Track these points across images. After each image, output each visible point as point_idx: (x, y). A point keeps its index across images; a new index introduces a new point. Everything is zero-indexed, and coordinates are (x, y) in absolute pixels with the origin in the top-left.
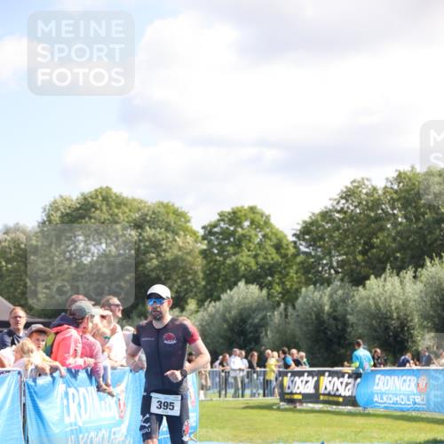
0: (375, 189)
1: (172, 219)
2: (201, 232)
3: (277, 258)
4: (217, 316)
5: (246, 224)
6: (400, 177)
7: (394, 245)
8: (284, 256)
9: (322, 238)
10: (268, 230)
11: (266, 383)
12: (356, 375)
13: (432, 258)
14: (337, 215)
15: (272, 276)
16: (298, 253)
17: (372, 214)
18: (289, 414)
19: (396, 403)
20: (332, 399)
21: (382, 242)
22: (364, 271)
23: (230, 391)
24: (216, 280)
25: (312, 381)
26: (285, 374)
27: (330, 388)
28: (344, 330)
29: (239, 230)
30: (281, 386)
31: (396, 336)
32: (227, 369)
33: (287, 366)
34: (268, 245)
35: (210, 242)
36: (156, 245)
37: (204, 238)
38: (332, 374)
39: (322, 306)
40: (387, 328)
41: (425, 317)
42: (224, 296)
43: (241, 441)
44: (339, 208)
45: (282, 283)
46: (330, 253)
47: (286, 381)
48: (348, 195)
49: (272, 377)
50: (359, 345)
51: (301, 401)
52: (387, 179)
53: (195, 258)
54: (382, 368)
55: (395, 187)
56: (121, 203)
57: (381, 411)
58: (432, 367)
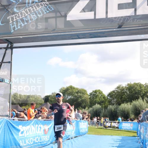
0: (123, 87)
1: (83, 92)
2: (89, 94)
3: (104, 100)
4: (92, 111)
5: (98, 93)
6: (128, 85)
7: (127, 98)
8: (105, 99)
9: (113, 96)
10: (102, 94)
11: (101, 124)
12: (119, 123)
13: (134, 100)
14: (116, 92)
15: (103, 103)
16: (108, 99)
17: (122, 92)
18: (105, 130)
19: (126, 128)
20: (114, 127)
21: (124, 97)
22: (120, 103)
23: (94, 125)
24: (92, 104)
25: (110, 123)
26: (105, 122)
27: (113, 125)
28: (116, 114)
29: (97, 94)
30: (104, 124)
31: (126, 115)
32: (94, 121)
33: (106, 120)
34: (102, 97)
35: (91, 96)
36: (80, 97)
37: (90, 95)
38: (114, 122)
39: (112, 109)
40: (125, 114)
41: (132, 112)
42: (93, 107)
43: (96, 135)
44: (116, 90)
45: (104, 104)
46: (114, 99)
47: (105, 123)
48: (118, 88)
49: (102, 122)
50: (119, 117)
51: (108, 127)
52: (126, 85)
53: (88, 99)
54: (124, 121)
55: (127, 86)
56: (74, 88)
57: (123, 130)
58: (133, 122)
